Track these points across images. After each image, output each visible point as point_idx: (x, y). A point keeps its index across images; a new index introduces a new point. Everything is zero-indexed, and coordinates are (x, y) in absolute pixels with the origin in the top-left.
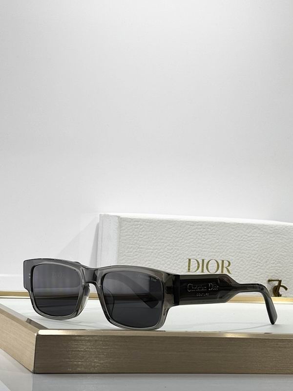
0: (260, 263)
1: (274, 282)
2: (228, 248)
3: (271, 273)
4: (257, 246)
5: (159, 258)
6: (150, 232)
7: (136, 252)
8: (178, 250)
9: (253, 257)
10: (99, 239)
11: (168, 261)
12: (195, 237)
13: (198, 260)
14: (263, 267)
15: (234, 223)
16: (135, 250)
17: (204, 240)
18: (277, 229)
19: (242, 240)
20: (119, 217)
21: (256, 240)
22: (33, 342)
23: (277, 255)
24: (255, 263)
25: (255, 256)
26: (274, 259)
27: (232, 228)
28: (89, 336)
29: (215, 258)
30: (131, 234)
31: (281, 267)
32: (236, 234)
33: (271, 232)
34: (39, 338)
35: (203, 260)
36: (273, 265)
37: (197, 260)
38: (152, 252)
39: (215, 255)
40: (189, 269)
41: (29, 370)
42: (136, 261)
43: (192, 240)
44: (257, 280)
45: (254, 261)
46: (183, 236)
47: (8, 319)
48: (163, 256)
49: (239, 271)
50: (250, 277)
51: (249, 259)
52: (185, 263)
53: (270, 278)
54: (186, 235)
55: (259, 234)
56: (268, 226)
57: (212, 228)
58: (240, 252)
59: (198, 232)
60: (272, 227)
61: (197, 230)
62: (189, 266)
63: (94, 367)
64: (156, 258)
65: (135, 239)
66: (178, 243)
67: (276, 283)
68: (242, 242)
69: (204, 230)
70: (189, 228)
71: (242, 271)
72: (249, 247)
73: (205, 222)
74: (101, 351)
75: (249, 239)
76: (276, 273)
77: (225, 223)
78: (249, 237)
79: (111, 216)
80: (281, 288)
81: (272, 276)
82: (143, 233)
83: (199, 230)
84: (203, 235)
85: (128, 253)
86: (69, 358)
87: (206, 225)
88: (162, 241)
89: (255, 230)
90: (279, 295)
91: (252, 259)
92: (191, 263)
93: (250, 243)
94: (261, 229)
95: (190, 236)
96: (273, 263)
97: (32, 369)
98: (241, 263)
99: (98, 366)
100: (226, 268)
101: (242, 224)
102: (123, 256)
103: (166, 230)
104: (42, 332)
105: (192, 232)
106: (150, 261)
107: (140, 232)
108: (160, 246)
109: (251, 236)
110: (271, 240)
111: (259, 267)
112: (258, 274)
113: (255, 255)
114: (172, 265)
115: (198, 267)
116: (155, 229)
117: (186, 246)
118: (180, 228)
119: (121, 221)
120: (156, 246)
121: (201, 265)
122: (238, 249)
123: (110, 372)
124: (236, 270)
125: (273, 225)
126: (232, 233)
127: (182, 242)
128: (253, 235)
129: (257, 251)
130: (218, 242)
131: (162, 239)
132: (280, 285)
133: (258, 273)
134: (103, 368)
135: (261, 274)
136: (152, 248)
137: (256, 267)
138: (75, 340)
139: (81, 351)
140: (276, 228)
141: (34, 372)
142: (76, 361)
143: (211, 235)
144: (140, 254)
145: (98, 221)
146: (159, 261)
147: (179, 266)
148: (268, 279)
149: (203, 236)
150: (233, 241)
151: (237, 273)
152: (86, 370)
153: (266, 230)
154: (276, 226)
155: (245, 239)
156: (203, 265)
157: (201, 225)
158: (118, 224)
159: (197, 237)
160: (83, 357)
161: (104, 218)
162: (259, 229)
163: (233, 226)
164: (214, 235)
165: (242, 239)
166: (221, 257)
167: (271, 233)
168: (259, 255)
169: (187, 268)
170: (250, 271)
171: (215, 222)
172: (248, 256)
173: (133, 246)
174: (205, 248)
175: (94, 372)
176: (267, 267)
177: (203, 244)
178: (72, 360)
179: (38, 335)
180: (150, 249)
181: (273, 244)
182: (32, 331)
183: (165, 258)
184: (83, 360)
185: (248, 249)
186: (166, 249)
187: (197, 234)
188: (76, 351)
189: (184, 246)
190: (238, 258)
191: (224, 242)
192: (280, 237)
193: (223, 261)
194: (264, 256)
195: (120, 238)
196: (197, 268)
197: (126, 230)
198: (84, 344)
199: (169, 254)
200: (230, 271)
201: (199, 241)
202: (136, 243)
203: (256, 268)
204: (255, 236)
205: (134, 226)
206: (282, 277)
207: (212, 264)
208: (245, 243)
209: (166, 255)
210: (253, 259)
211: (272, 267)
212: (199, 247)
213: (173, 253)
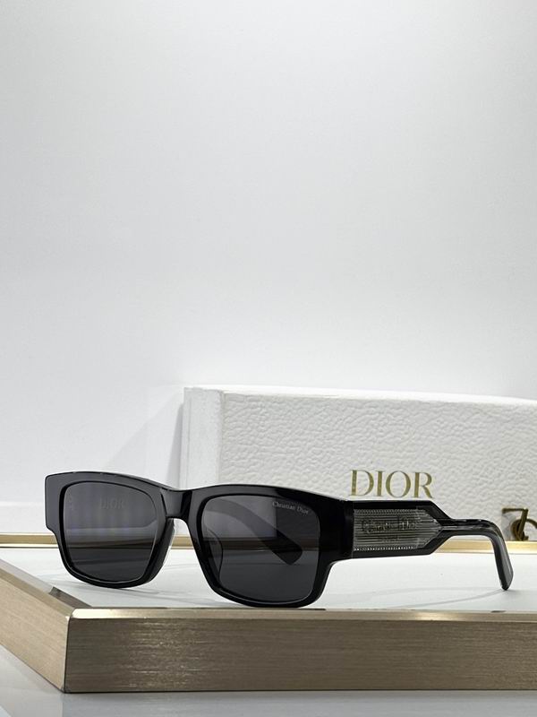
0: (487, 477)
1: (514, 513)
2: (426, 449)
3: (509, 496)
4: (482, 445)
5: (297, 470)
6: (280, 421)
7: (254, 458)
8: (333, 453)
9: (475, 466)
10: (183, 435)
11: (315, 475)
12: (365, 430)
13: (370, 472)
14: (493, 485)
15: (439, 402)
16: (251, 455)
17: (381, 434)
18: (519, 414)
19: (453, 435)
20: (220, 392)
21: (480, 434)
22: (62, 632)
23: (519, 462)
24: (478, 477)
25: (477, 465)
26: (513, 469)
27: (436, 412)
28: (170, 619)
29: (403, 468)
30: (246, 424)
31: (526, 485)
32: (442, 423)
33: (508, 419)
34: (75, 624)
35: (380, 473)
36: (511, 481)
37: (368, 473)
38: (284, 459)
39: (402, 463)
40: (354, 490)
41: (55, 686)
42: (254, 475)
43: (359, 435)
44: (481, 510)
45: (477, 474)
46: (342, 428)
47: (14, 588)
48: (304, 466)
49: (447, 492)
50: (468, 503)
51: (466, 470)
52: (347, 477)
53: (506, 505)
54: (348, 426)
55: (484, 422)
56: (500, 407)
57: (397, 412)
58: (449, 458)
59: (372, 419)
60: (509, 410)
61: (368, 416)
62: (354, 485)
63: (181, 680)
64: (292, 469)
65: (251, 433)
66: (333, 442)
67: (518, 515)
68: (454, 437)
69: (382, 416)
70: (354, 412)
71: (454, 493)
72: (466, 448)
73: (383, 401)
74: (192, 649)
75: (465, 431)
76: (517, 496)
77: (420, 403)
78: (466, 428)
79: (206, 391)
80: (527, 523)
81: (510, 502)
82: (266, 422)
83: (373, 416)
84: (379, 425)
85: (237, 460)
86: (131, 663)
87: (386, 406)
88: (302, 437)
89: (477, 416)
90: (524, 538)
91: (472, 470)
92: (358, 478)
93: (468, 440)
94: (490, 413)
95: (355, 427)
96: (512, 478)
97: (61, 684)
98: (452, 477)
99: (186, 677)
100: (424, 486)
101: (453, 404)
102: (228, 467)
103: (311, 416)
104: (80, 614)
105: (358, 420)
106: (280, 475)
107: (261, 420)
108: (298, 446)
109: (470, 427)
110: (508, 434)
111: (485, 485)
112: (484, 499)
113: (477, 462)
114: (321, 482)
115: (371, 486)
116: (289, 414)
117: (348, 446)
118: (336, 412)
119: (226, 399)
120: (292, 446)
121: (376, 482)
122: (445, 451)
123: (211, 688)
124: (441, 491)
125: (510, 406)
126: (433, 422)
127: (340, 439)
128: (474, 425)
129: (482, 454)
130: (408, 439)
131: (303, 433)
132: (525, 519)
133: (483, 496)
134: (198, 682)
135: (489, 499)
136: (283, 450)
137: (480, 484)
138: (144, 628)
139: (155, 649)
140: (517, 411)
141: (65, 691)
142: (147, 667)
143: (396, 424)
144: (262, 462)
145: (181, 400)
146: (297, 475)
147: (335, 485)
148: (502, 508)
149: (380, 428)
150: (437, 436)
151: (444, 497)
152: (166, 686)
153: (498, 415)
154: (517, 408)
155: (458, 433)
156: (380, 482)
157: (375, 407)
158: (219, 406)
159: (368, 429)
160: (160, 661)
161: (193, 394)
162: (485, 414)
163: (435, 409)
164: (401, 425)
165: (453, 431)
166: (413, 466)
167: (509, 421)
168: (486, 463)
169: (350, 488)
170: (469, 492)
171: (402, 402)
172: (465, 464)
173: (249, 447)
174: (384, 450)
175: (181, 688)
176: (501, 485)
177: (380, 443)
178: (138, 666)
179: (72, 620)
180: (281, 453)
181: (513, 441)
182: (62, 613)
183: (308, 470)
184: (158, 667)
185: (465, 451)
186: (310, 452)
187: (367, 423)
188: (145, 648)
189: (345, 446)
190: (445, 468)
191: (419, 439)
192: (524, 428)
193: (417, 475)
194: (495, 464)
195: (223, 432)
196: (368, 487)
197: (235, 417)
198: (161, 635)
199: (315, 461)
200: (431, 494)
201: (373, 437)
202: (253, 442)
203: (481, 487)
204: (478, 426)
205: (250, 410)
206: (529, 504)
207: (397, 479)
208: (460, 439)
209: (310, 463)
210: (475, 470)
211: (510, 484)
212: (372, 447)
213: (324, 460)
